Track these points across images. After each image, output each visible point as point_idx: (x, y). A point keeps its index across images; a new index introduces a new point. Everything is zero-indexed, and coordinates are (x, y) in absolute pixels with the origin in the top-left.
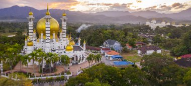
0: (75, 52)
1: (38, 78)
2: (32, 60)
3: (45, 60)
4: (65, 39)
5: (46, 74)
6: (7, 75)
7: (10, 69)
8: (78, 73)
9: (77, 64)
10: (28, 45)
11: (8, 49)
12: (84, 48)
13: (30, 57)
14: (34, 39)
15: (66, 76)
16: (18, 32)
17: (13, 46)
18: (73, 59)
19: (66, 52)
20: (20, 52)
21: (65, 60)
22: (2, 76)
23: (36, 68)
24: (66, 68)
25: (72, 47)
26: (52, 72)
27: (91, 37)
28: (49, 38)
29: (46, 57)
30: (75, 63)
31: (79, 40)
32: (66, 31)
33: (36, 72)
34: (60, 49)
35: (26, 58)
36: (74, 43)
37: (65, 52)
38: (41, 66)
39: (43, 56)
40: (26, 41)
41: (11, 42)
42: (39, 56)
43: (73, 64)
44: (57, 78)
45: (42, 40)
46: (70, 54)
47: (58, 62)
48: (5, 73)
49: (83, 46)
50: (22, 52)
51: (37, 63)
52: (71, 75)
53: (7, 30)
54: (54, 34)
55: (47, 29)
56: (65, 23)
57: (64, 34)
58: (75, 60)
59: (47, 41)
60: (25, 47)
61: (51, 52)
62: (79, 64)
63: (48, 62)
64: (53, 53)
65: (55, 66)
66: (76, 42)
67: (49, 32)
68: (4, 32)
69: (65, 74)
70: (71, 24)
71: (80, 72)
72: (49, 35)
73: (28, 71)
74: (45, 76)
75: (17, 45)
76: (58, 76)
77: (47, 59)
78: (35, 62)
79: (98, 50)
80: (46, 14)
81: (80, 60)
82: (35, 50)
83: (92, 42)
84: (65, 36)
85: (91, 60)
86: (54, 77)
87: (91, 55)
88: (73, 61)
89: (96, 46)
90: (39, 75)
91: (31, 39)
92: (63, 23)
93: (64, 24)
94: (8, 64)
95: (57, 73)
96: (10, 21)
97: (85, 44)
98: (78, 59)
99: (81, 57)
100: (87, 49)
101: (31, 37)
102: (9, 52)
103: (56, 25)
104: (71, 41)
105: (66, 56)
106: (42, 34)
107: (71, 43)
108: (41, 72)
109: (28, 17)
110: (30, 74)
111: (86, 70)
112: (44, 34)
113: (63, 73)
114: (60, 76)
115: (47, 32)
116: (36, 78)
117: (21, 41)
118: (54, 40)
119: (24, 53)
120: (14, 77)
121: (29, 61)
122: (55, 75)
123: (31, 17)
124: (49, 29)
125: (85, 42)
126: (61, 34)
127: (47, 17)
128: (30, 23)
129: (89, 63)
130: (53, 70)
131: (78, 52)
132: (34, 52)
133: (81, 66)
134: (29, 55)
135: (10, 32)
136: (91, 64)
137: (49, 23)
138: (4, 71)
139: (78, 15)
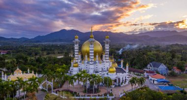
0: (118, 74)
1: (83, 98)
2: (77, 81)
3: (89, 81)
4: (108, 61)
5: (90, 94)
6: (56, 93)
7: (59, 88)
8: (121, 96)
9: (119, 86)
10: (74, 66)
11: (58, 70)
12: (127, 71)
13: (76, 77)
14: (79, 61)
15: (109, 97)
16: (66, 53)
17: (61, 66)
18: (115, 81)
19: (109, 74)
20: (67, 72)
21: (107, 82)
22: (53, 93)
23: (81, 88)
24: (109, 90)
25: (115, 69)
26: (95, 93)
27: (134, 59)
28: (93, 60)
29: (90, 78)
30: (117, 85)
31: (122, 62)
32: (108, 53)
33: (81, 92)
34: (103, 71)
35: (73, 78)
36: (116, 64)
37: (107, 74)
38: (85, 86)
39: (87, 77)
40: (72, 63)
41: (60, 63)
42: (84, 77)
43: (116, 86)
44: (100, 99)
45: (86, 62)
46: (113, 76)
47: (101, 84)
48: (55, 90)
49: (125, 69)
50: (69, 72)
51: (82, 83)
52: (113, 97)
53: (56, 51)
54: (97, 56)
55: (91, 51)
56: (108, 45)
57: (107, 56)
58: (117, 82)
59: (91, 63)
60: (71, 68)
61: (94, 73)
62: (122, 86)
63: (92, 83)
64: (97, 74)
65: (98, 87)
66: (119, 63)
67: (93, 54)
68: (54, 53)
69: (108, 95)
70: (114, 45)
71: (122, 95)
72: (93, 57)
73: (74, 90)
74: (89, 96)
75: (64, 65)
76: (101, 97)
77: (91, 80)
78: (80, 82)
79: (141, 73)
80: (90, 37)
81: (123, 82)
82: (80, 70)
83: (135, 64)
84: (108, 58)
85: (134, 83)
86: (97, 97)
87: (133, 78)
88: (115, 83)
89: (140, 68)
90: (84, 94)
91: (77, 61)
92: (106, 45)
93: (107, 47)
94: (57, 82)
95: (100, 94)
96: (59, 43)
97: (127, 66)
98: (121, 82)
99: (124, 79)
100: (130, 71)
101: (77, 58)
102: (58, 72)
103: (99, 47)
104: (113, 63)
105: (109, 77)
106: (86, 56)
107: (114, 65)
108: (85, 92)
109: (74, 40)
110: (76, 93)
111: (129, 93)
112: (89, 56)
113: (105, 95)
114: (103, 97)
115: (90, 54)
116: (81, 97)
117: (67, 61)
118: (97, 62)
119: (71, 73)
120: (62, 95)
121: (75, 81)
122: (99, 96)
123: (77, 40)
124: (93, 51)
125: (127, 64)
126: (104, 56)
127: (91, 40)
128: (75, 45)
129: (132, 86)
130: (97, 91)
131: (121, 74)
132: (80, 73)
133: (123, 88)
134: (75, 75)
135: (59, 53)
136: (134, 87)
137: (93, 46)
138: (54, 88)
139: (121, 36)
